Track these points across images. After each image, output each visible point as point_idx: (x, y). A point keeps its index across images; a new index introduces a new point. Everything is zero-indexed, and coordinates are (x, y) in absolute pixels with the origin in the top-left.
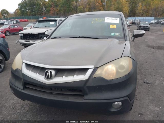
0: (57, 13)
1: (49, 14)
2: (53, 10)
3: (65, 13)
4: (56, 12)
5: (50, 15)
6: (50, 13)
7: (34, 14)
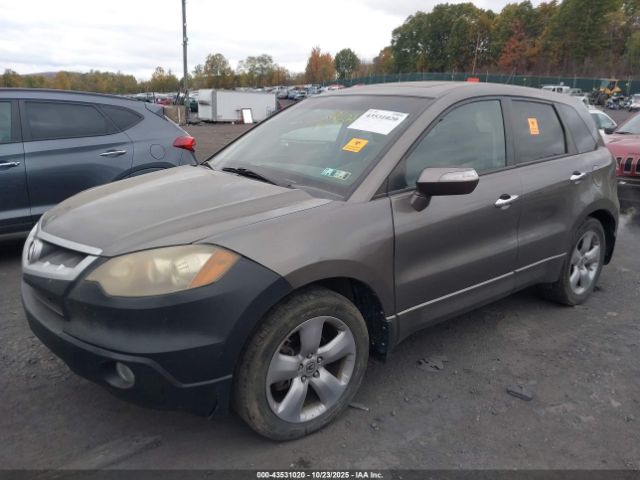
0: (532, 60)
1: (496, 65)
2: (514, 51)
3: (565, 59)
4: (527, 58)
5: (498, 70)
6: (500, 63)
7: (438, 66)
